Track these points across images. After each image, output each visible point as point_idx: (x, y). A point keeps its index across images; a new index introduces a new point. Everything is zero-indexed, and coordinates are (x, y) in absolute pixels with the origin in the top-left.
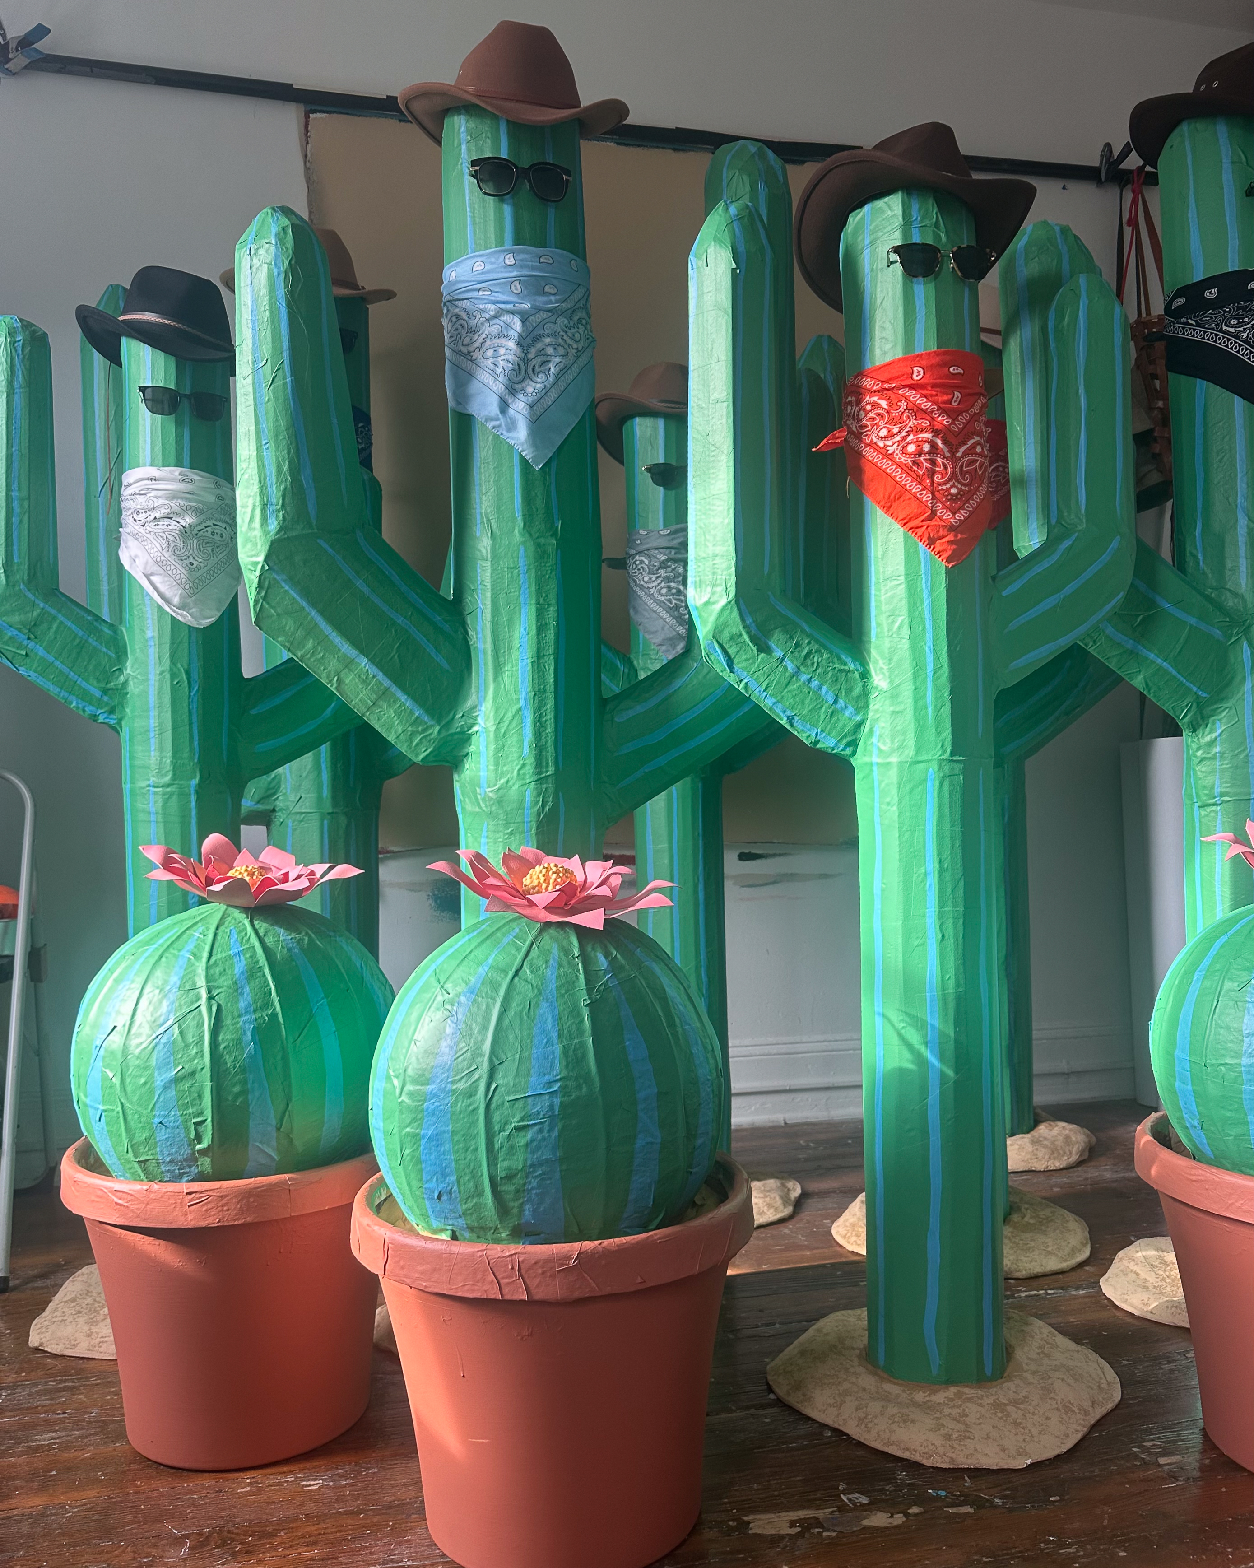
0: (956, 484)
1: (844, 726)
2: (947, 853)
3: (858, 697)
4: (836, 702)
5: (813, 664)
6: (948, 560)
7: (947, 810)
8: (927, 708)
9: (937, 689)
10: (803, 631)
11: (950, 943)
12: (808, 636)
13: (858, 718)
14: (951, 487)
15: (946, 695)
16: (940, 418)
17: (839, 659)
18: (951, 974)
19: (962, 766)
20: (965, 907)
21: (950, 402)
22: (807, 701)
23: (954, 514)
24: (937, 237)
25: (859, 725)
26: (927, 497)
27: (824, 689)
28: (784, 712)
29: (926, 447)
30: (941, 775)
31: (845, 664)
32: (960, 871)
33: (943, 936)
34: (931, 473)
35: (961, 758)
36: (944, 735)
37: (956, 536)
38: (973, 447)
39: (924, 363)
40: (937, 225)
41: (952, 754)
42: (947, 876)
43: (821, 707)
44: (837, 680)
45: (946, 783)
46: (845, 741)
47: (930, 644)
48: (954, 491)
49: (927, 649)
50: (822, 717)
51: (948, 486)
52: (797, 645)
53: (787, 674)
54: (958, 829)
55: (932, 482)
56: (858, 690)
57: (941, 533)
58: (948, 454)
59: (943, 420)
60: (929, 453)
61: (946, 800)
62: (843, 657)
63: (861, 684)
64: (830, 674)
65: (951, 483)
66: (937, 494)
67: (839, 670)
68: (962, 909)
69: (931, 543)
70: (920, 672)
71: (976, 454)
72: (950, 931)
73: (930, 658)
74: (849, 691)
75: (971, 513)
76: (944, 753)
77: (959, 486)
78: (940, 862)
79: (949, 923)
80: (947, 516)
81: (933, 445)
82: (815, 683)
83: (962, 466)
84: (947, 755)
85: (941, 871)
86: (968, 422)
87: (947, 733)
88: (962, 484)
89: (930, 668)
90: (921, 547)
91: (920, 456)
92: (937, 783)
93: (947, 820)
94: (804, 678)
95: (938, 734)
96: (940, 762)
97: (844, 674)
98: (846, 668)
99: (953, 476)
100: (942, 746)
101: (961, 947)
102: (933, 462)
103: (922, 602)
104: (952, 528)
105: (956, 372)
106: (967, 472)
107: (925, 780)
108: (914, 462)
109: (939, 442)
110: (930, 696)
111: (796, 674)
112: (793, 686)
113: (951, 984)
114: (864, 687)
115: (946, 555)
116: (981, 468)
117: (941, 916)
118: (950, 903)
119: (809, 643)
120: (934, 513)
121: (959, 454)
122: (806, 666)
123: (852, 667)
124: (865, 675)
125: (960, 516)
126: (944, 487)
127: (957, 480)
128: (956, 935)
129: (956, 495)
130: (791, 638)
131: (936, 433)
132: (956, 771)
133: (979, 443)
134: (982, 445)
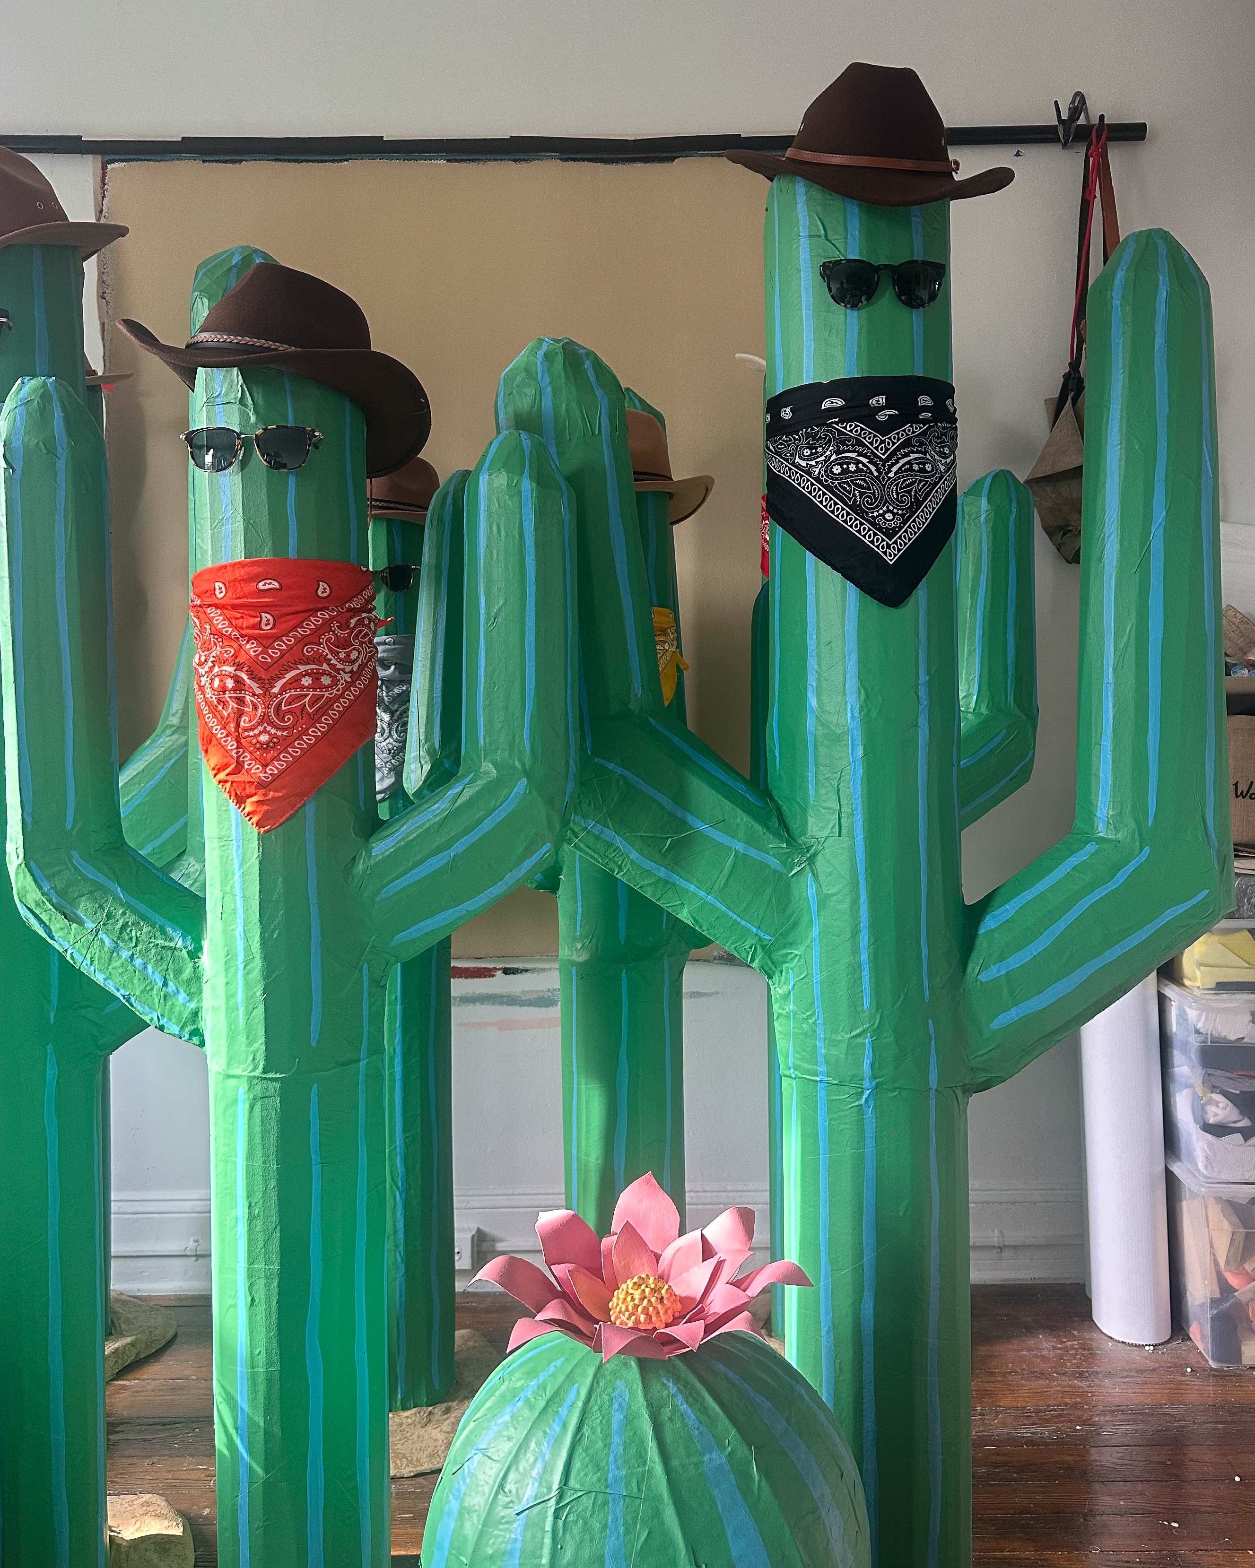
0: (269, 728)
1: (180, 1013)
2: (258, 1196)
3: (189, 980)
4: (165, 984)
5: (131, 939)
6: (259, 824)
7: (258, 1140)
8: (238, 1009)
9: (248, 986)
10: (116, 898)
11: (261, 1309)
12: (122, 905)
13: (193, 1005)
14: (261, 733)
15: (258, 994)
16: (248, 646)
17: (163, 932)
18: (261, 1348)
19: (278, 1085)
20: (281, 1264)
21: (258, 626)
22: (136, 981)
23: (265, 766)
24: (244, 416)
25: (195, 1014)
26: (231, 745)
27: (149, 967)
28: (118, 991)
29: (230, 683)
30: (252, 1096)
31: (171, 940)
32: (275, 1219)
33: (253, 1300)
34: (240, 714)
35: (278, 1076)
36: (256, 1045)
37: (265, 795)
38: (296, 680)
39: (229, 576)
40: (243, 401)
41: (264, 1072)
42: (259, 1225)
43: (152, 989)
44: (162, 958)
45: (258, 1107)
46: (187, 1029)
47: (240, 928)
48: (264, 738)
49: (237, 934)
50: (157, 1000)
51: (256, 732)
52: (109, 916)
53: (106, 949)
54: (273, 1165)
55: (238, 726)
56: (188, 972)
57: (248, 791)
58: (258, 691)
59: (251, 648)
60: (234, 690)
61: (258, 1129)
62: (169, 930)
63: (191, 965)
64: (153, 951)
65: (260, 728)
66: (243, 741)
67: (163, 947)
68: (277, 1267)
69: (240, 801)
70: (232, 963)
71: (302, 688)
72: (261, 1296)
73: (240, 945)
74: (178, 972)
75: (290, 765)
76: (254, 1069)
77: (273, 731)
78: (250, 1206)
79: (261, 1284)
80: (256, 769)
81: (238, 681)
82: (138, 962)
83: (280, 703)
84: (258, 1072)
85: (251, 1218)
86: (290, 648)
87: (260, 1044)
88: (278, 728)
89: (241, 958)
90: (232, 805)
91: (224, 692)
92: (247, 1106)
93: (259, 1153)
94: (125, 954)
95: (249, 1044)
96: (251, 1079)
97: (169, 952)
98: (172, 944)
99: (265, 719)
100: (254, 1059)
101: (274, 1317)
102: (241, 701)
103: (233, 874)
104: (261, 785)
105: (267, 587)
106: (290, 712)
107: (235, 1101)
108: (219, 701)
109: (245, 676)
110: (240, 996)
111: (115, 949)
112: (116, 963)
113: (262, 1360)
114: (195, 968)
115: (255, 819)
116: (312, 705)
117: (251, 1274)
118: (261, 1259)
119: (124, 914)
120: (240, 765)
121: (275, 690)
122: (123, 941)
123: (180, 944)
124: (194, 955)
125: (274, 769)
126: (251, 733)
127: (271, 724)
128: (268, 1299)
129: (268, 744)
130: (101, 907)
131: (239, 667)
132: (271, 1092)
133: (307, 674)
134: (316, 676)
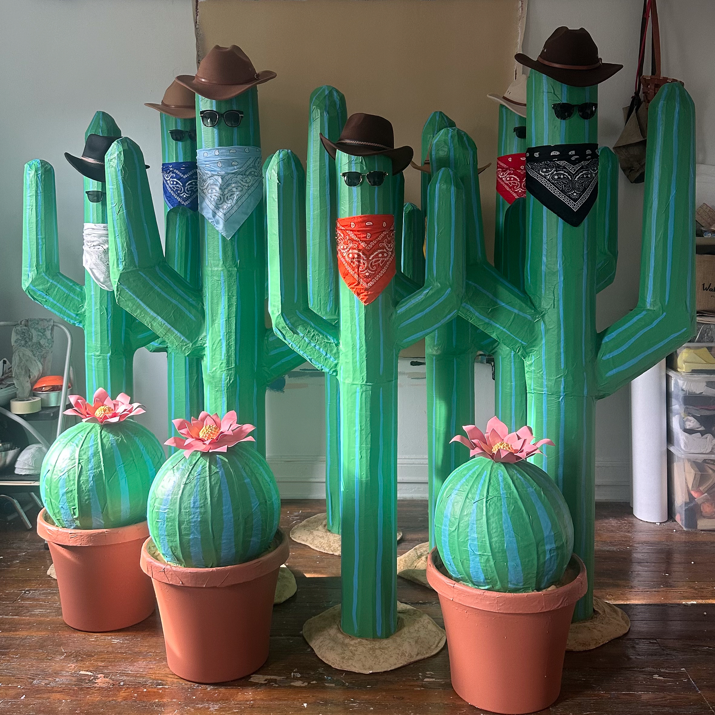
0: (369, 271)
1: (331, 365)
2: (364, 423)
3: (335, 353)
4: (326, 355)
5: (316, 340)
6: (365, 302)
7: (364, 404)
8: (357, 362)
9: (360, 355)
10: (311, 326)
11: (364, 460)
12: (313, 328)
13: (336, 362)
14: (366, 272)
15: (364, 357)
16: (362, 244)
17: (327, 337)
18: (364, 472)
19: (371, 387)
20: (371, 445)
21: (366, 237)
22: (315, 354)
23: (367, 283)
24: (362, 168)
25: (336, 365)
26: (356, 276)
27: (321, 349)
28: (308, 357)
29: (356, 256)
30: (362, 390)
31: (329, 340)
32: (369, 430)
33: (361, 457)
34: (358, 267)
35: (371, 384)
36: (363, 374)
37: (367, 293)
38: (377, 255)
39: (356, 221)
40: (361, 163)
41: (366, 382)
42: (364, 432)
43: (321, 356)
44: (326, 346)
45: (364, 394)
46: (332, 370)
47: (358, 336)
48: (367, 274)
49: (357, 338)
50: (322, 360)
51: (365, 272)
52: (309, 332)
53: (306, 343)
54: (368, 413)
55: (358, 270)
56: (335, 351)
57: (362, 291)
58: (365, 259)
59: (363, 244)
60: (357, 258)
61: (364, 401)
62: (329, 337)
63: (336, 348)
64: (323, 344)
65: (366, 271)
66: (360, 275)
67: (327, 342)
68: (370, 446)
69: (358, 294)
70: (354, 348)
71: (379, 257)
72: (364, 455)
73: (358, 342)
74: (331, 351)
75: (375, 283)
76: (363, 381)
77: (370, 272)
78: (361, 426)
79: (364, 452)
80: (365, 285)
81: (359, 255)
82: (317, 347)
83: (372, 263)
84: (364, 383)
85: (361, 430)
86: (375, 244)
87: (365, 373)
88: (371, 271)
89: (358, 347)
90: (355, 296)
91: (354, 259)
92: (360, 394)
93: (364, 409)
94: (313, 345)
95: (361, 374)
96: (361, 385)
97: (329, 344)
98: (330, 341)
99: (367, 268)
100: (362, 379)
101: (369, 462)
102: (359, 262)
103: (355, 318)
104: (366, 290)
105: (369, 224)
106: (375, 265)
107: (356, 392)
108: (352, 262)
109: (361, 254)
110: (358, 358)
111: (309, 343)
112: (309, 348)
113: (364, 476)
114: (337, 349)
115: (364, 300)
116: (381, 263)
117: (361, 448)
118: (364, 443)
119: (314, 331)
120: (359, 283)
121: (370, 258)
122: (313, 340)
123: (332, 341)
124: (337, 345)
125: (370, 284)
126: (363, 273)
127: (369, 269)
128: (367, 456)
129: (368, 276)
130: (306, 329)
131: (359, 250)
132: (368, 389)
133: (380, 253)
134: (382, 253)
